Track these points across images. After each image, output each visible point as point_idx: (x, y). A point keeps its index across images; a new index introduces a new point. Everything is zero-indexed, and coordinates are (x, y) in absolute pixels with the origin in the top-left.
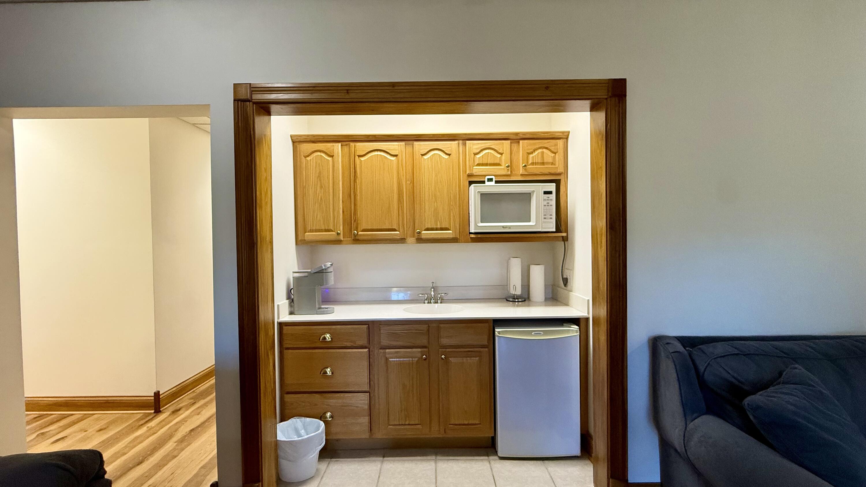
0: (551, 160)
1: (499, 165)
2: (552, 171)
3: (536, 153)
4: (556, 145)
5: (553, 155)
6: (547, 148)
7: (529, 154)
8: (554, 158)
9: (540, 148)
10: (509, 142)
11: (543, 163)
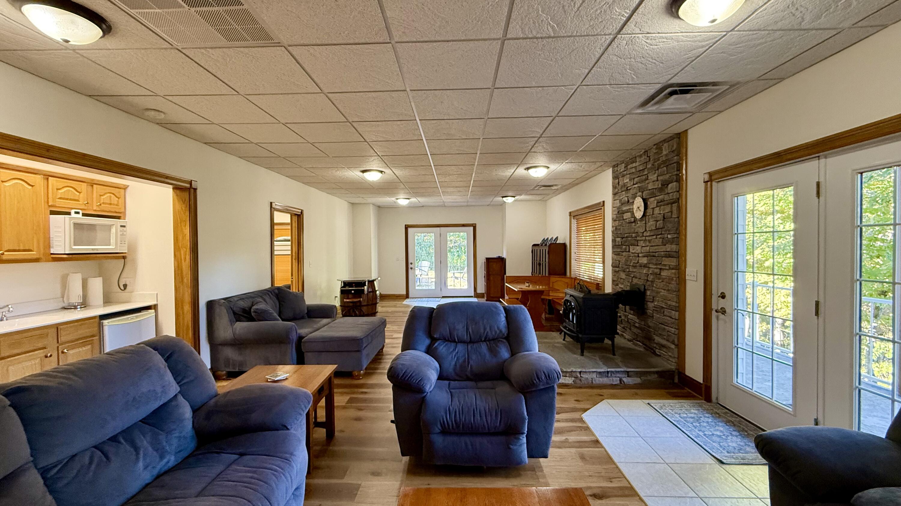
0: (116, 203)
1: (78, 201)
2: (117, 211)
3: (106, 196)
4: (119, 192)
5: (117, 199)
6: (113, 194)
7: (101, 196)
8: (118, 201)
9: (109, 193)
10: (86, 184)
11: (110, 204)
